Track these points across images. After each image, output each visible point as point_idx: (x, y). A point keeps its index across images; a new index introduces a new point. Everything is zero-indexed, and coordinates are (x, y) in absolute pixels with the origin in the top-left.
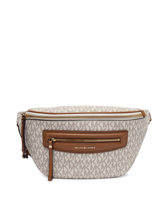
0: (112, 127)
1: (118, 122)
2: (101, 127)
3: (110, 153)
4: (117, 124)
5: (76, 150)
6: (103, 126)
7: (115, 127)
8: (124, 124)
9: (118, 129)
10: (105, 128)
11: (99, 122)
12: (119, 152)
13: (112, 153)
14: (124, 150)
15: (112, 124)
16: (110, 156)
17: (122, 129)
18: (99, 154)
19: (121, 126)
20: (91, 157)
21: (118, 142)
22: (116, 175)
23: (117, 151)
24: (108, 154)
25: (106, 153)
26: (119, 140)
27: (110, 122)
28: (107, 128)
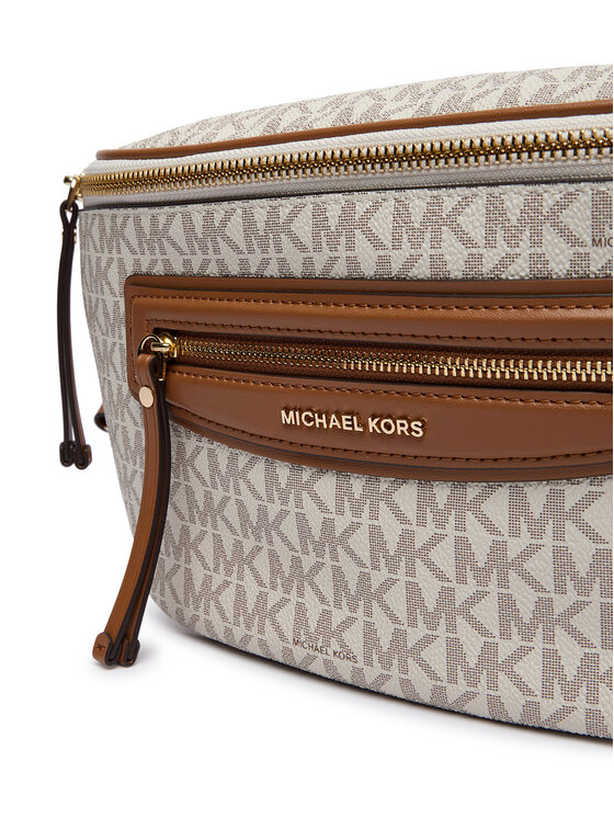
0: (574, 241)
2: (468, 242)
5: (289, 437)
6: (490, 232)
10: (502, 248)
11: (450, 199)
15: (567, 217)
16: (569, 526)
18: (473, 490)
20: (410, 510)
24: (554, 504)
27: (551, 195)
28: (525, 249)
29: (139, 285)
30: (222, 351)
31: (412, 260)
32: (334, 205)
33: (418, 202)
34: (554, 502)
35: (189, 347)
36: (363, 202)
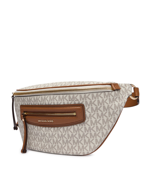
0: (67, 100)
1: (71, 96)
2: (57, 101)
3: (69, 127)
4: (72, 97)
5: (39, 123)
7: (69, 101)
8: (78, 97)
9: (73, 103)
10: (60, 101)
11: (55, 96)
12: (78, 128)
13: (71, 128)
14: (84, 126)
15: (66, 98)
16: (69, 131)
17: (77, 102)
18: (59, 128)
19: (75, 99)
21: (74, 116)
22: (78, 153)
23: (75, 127)
25: (65, 128)
26: (75, 114)
27: (65, 96)
28: (62, 101)
29: (22, 106)
30: (32, 114)
31: (51, 103)
32: (43, 97)
33: (52, 96)
34: (67, 129)
35: (28, 113)
36: (46, 96)
